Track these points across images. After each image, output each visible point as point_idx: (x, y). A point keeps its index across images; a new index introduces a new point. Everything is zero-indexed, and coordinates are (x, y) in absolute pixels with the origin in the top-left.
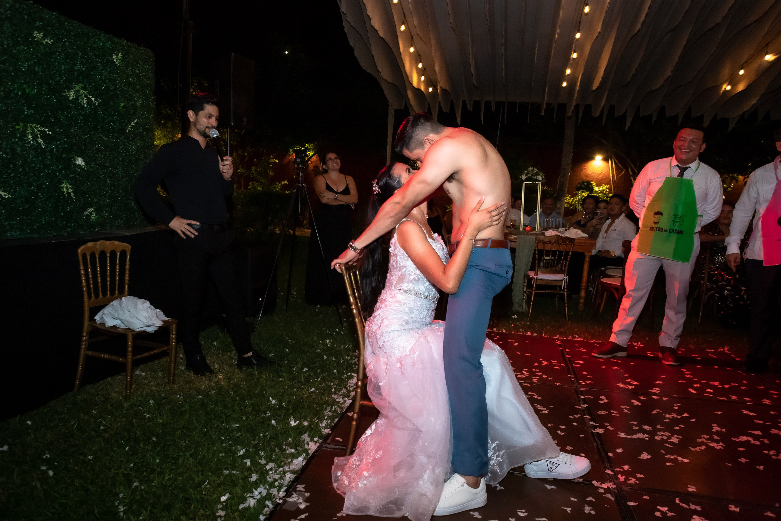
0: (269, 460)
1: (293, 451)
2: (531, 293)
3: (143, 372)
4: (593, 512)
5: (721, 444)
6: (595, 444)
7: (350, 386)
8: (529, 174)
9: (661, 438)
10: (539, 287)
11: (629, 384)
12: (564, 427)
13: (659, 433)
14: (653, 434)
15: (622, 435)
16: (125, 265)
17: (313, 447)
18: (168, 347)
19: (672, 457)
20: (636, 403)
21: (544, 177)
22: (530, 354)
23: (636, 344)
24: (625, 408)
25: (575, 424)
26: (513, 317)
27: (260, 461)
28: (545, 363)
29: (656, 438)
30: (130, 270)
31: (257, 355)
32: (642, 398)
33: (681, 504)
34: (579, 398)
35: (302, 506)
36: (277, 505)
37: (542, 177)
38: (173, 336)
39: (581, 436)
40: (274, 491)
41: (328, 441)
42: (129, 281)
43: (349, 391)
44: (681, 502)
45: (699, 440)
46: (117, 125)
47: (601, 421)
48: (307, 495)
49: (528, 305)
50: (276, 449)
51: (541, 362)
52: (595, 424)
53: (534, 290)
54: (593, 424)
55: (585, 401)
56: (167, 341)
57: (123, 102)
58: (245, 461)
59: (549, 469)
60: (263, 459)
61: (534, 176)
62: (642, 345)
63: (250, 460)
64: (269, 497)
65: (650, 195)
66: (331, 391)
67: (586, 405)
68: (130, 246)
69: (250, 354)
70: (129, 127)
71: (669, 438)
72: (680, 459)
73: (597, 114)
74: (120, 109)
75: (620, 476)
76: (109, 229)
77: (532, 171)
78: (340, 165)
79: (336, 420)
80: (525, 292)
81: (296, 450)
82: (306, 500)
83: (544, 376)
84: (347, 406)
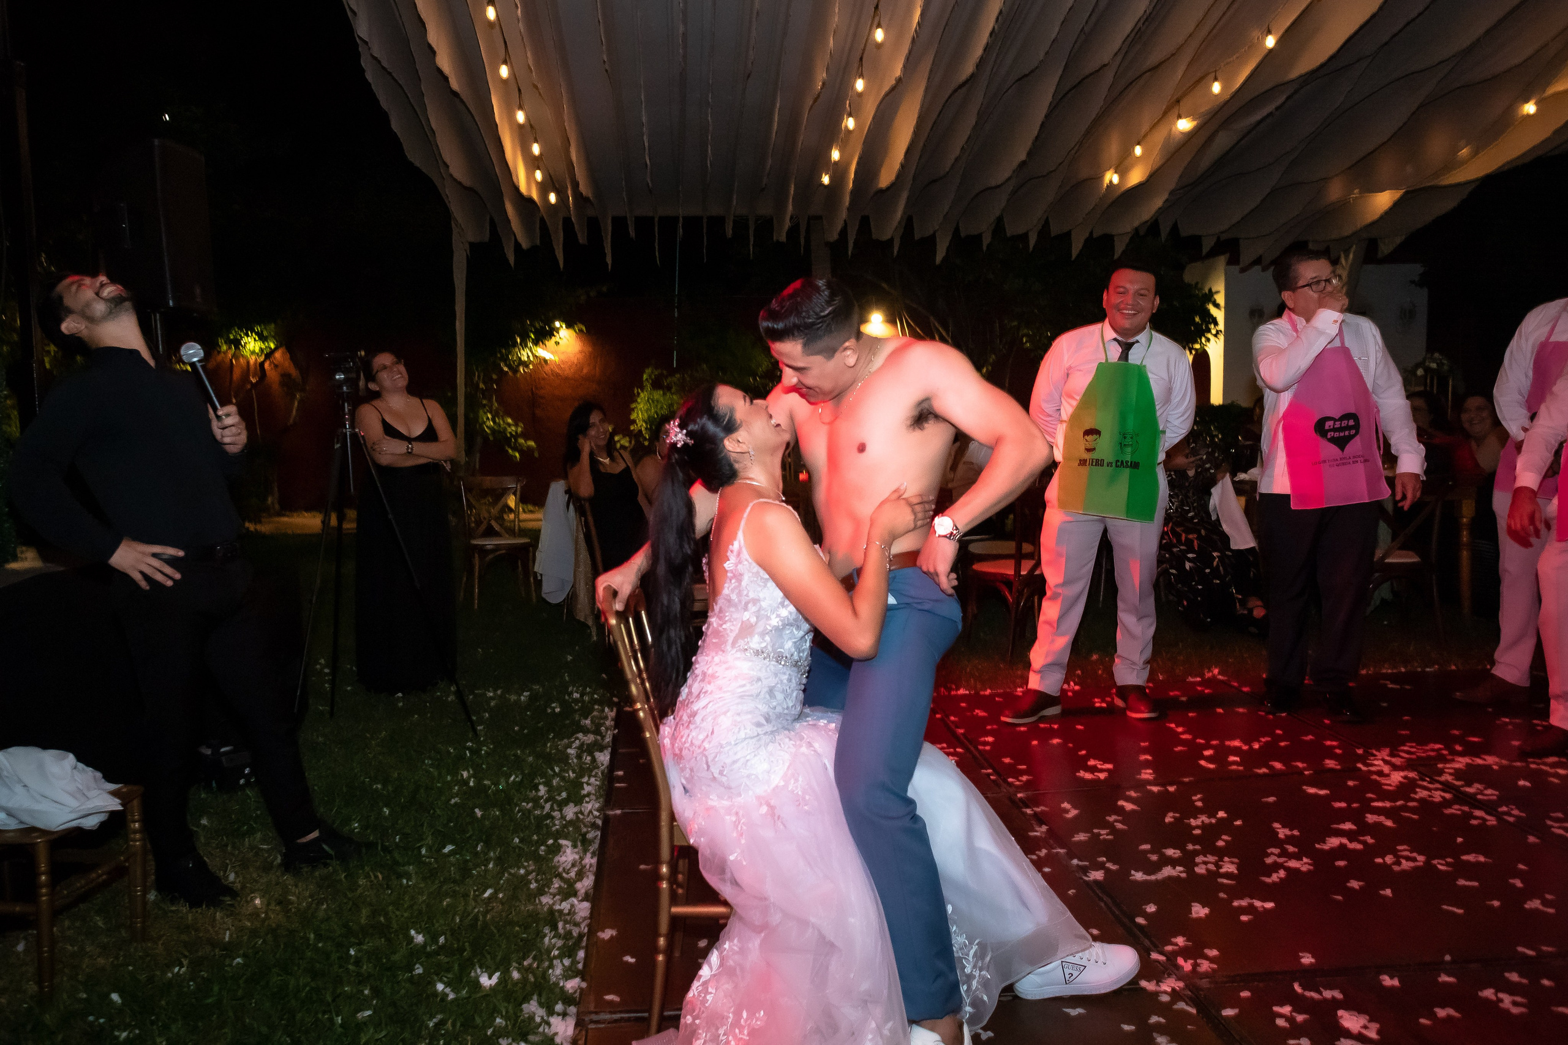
5: (1305, 860)
6: (1102, 904)
7: (564, 869)
9: (1207, 870)
11: (1096, 769)
13: (1197, 859)
14: (1188, 860)
15: (1140, 876)
18: (125, 856)
19: (1244, 903)
20: (1127, 806)
24: (1116, 821)
29: (1197, 870)
31: (331, 835)
32: (1132, 793)
33: (1308, 994)
34: (1024, 814)
39: (1070, 892)
41: (591, 1006)
43: (571, 884)
44: (1304, 989)
45: (1268, 860)
54: (1078, 864)
55: (1039, 819)
59: (1067, 978)
65: (1071, 397)
66: (529, 888)
67: (1045, 827)
69: (315, 834)
71: (1217, 865)
72: (1258, 904)
73: (882, 238)
75: (1180, 961)
78: (406, 376)
79: (581, 954)
84: (585, 919)
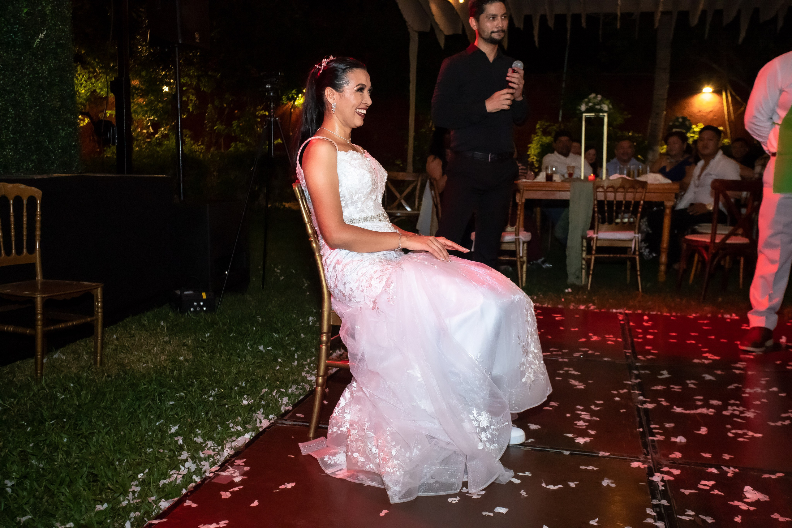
0: (208, 437)
1: (239, 428)
2: (590, 259)
3: (64, 355)
4: (613, 485)
6: (638, 419)
8: (590, 102)
9: (732, 414)
10: (600, 250)
11: (706, 358)
12: (601, 402)
13: (730, 408)
14: (721, 408)
15: (679, 410)
16: (35, 215)
17: (265, 423)
18: (92, 318)
20: (708, 377)
21: (611, 106)
22: (577, 329)
23: (728, 316)
24: (692, 383)
25: (617, 399)
26: (566, 291)
27: (195, 439)
28: (595, 338)
29: (725, 413)
30: (42, 222)
32: (719, 372)
34: (631, 372)
35: (237, 479)
36: (205, 479)
37: (608, 106)
38: (98, 304)
39: (621, 411)
40: (206, 465)
41: (286, 418)
42: (41, 236)
45: (784, 415)
46: (20, 37)
47: (653, 396)
48: (246, 469)
49: (588, 274)
50: (219, 426)
51: (591, 337)
52: (644, 399)
53: (594, 254)
54: (642, 400)
55: (637, 376)
56: (91, 311)
57: (26, 7)
58: (176, 439)
60: (199, 437)
61: (597, 105)
62: (737, 318)
63: (182, 438)
64: (199, 471)
67: (639, 380)
68: (41, 192)
70: (37, 40)
71: (742, 412)
72: (750, 433)
73: (694, 21)
74: (23, 16)
76: (14, 173)
77: (595, 98)
79: (302, 397)
80: (584, 259)
81: (245, 428)
82: (243, 475)
83: (590, 352)
